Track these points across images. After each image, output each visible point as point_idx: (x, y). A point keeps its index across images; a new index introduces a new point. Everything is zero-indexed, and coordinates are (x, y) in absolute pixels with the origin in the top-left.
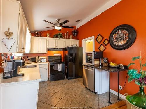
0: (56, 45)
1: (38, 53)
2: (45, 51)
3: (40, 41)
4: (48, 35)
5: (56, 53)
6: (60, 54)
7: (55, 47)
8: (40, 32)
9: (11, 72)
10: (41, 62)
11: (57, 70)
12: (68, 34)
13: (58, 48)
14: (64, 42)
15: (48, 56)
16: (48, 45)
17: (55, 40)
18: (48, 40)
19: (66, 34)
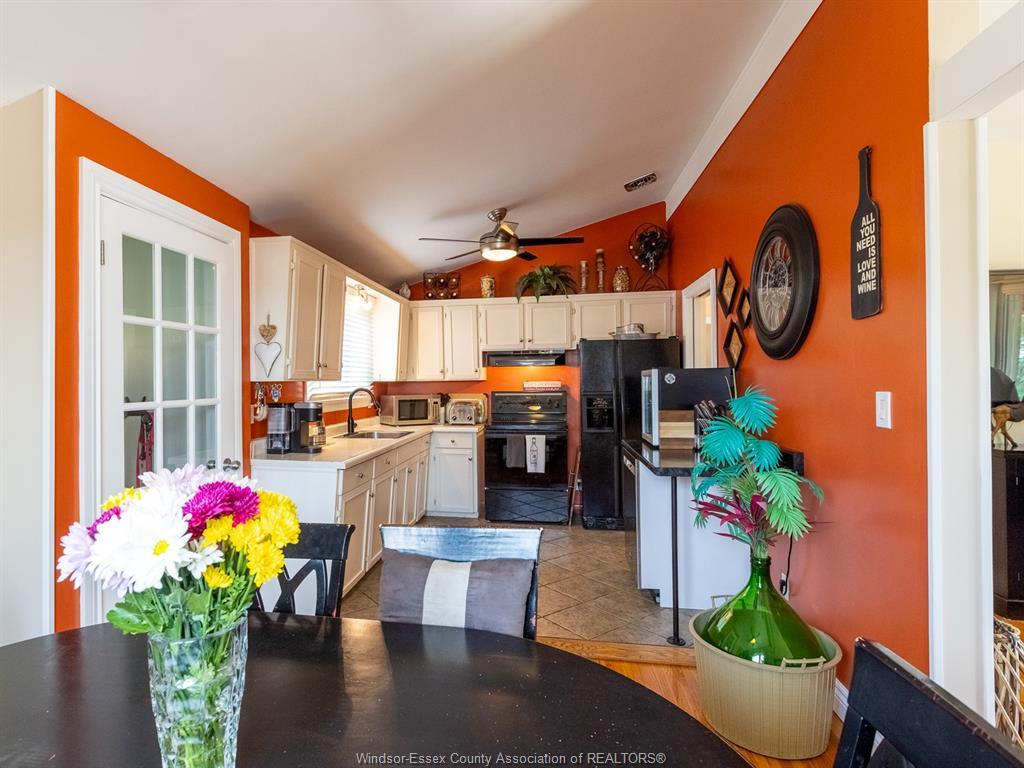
0: (528, 337)
1: (439, 377)
2: (468, 367)
3: (447, 321)
4: (486, 283)
5: (534, 379)
6: (558, 384)
7: (519, 347)
8: (448, 277)
9: (284, 435)
10: (451, 422)
11: (522, 465)
12: (603, 262)
13: (537, 351)
14: (572, 312)
15: (493, 393)
16: (484, 339)
17: (521, 306)
18: (482, 310)
19: (587, 265)
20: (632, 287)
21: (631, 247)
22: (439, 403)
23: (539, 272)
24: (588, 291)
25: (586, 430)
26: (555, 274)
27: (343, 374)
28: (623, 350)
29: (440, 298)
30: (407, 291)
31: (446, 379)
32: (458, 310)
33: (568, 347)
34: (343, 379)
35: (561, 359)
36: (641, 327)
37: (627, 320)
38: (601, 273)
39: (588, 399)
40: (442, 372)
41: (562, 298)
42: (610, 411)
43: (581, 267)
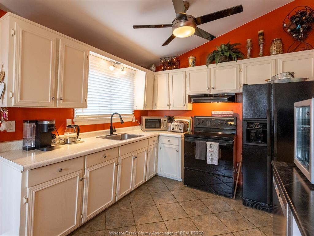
0: (213, 86)
1: (167, 108)
2: (180, 103)
3: (171, 80)
4: (191, 60)
5: (217, 109)
7: (207, 92)
8: (172, 59)
10: (172, 130)
11: (203, 159)
12: (263, 38)
13: (218, 94)
14: (240, 70)
15: (195, 116)
16: (189, 89)
17: (209, 69)
18: (187, 74)
19: (251, 41)
20: (284, 50)
21: (285, 25)
22: (167, 121)
23: (219, 49)
24: (252, 56)
25: (246, 143)
26: (229, 49)
27: (88, 105)
28: (276, 90)
29: (168, 69)
30: (153, 68)
31: (170, 109)
32: (176, 74)
33: (237, 91)
34: (88, 108)
35: (232, 98)
36: (292, 74)
37: (280, 71)
38: (262, 45)
39: (248, 123)
40: (169, 105)
41: (233, 62)
42: (265, 132)
43: (247, 43)
